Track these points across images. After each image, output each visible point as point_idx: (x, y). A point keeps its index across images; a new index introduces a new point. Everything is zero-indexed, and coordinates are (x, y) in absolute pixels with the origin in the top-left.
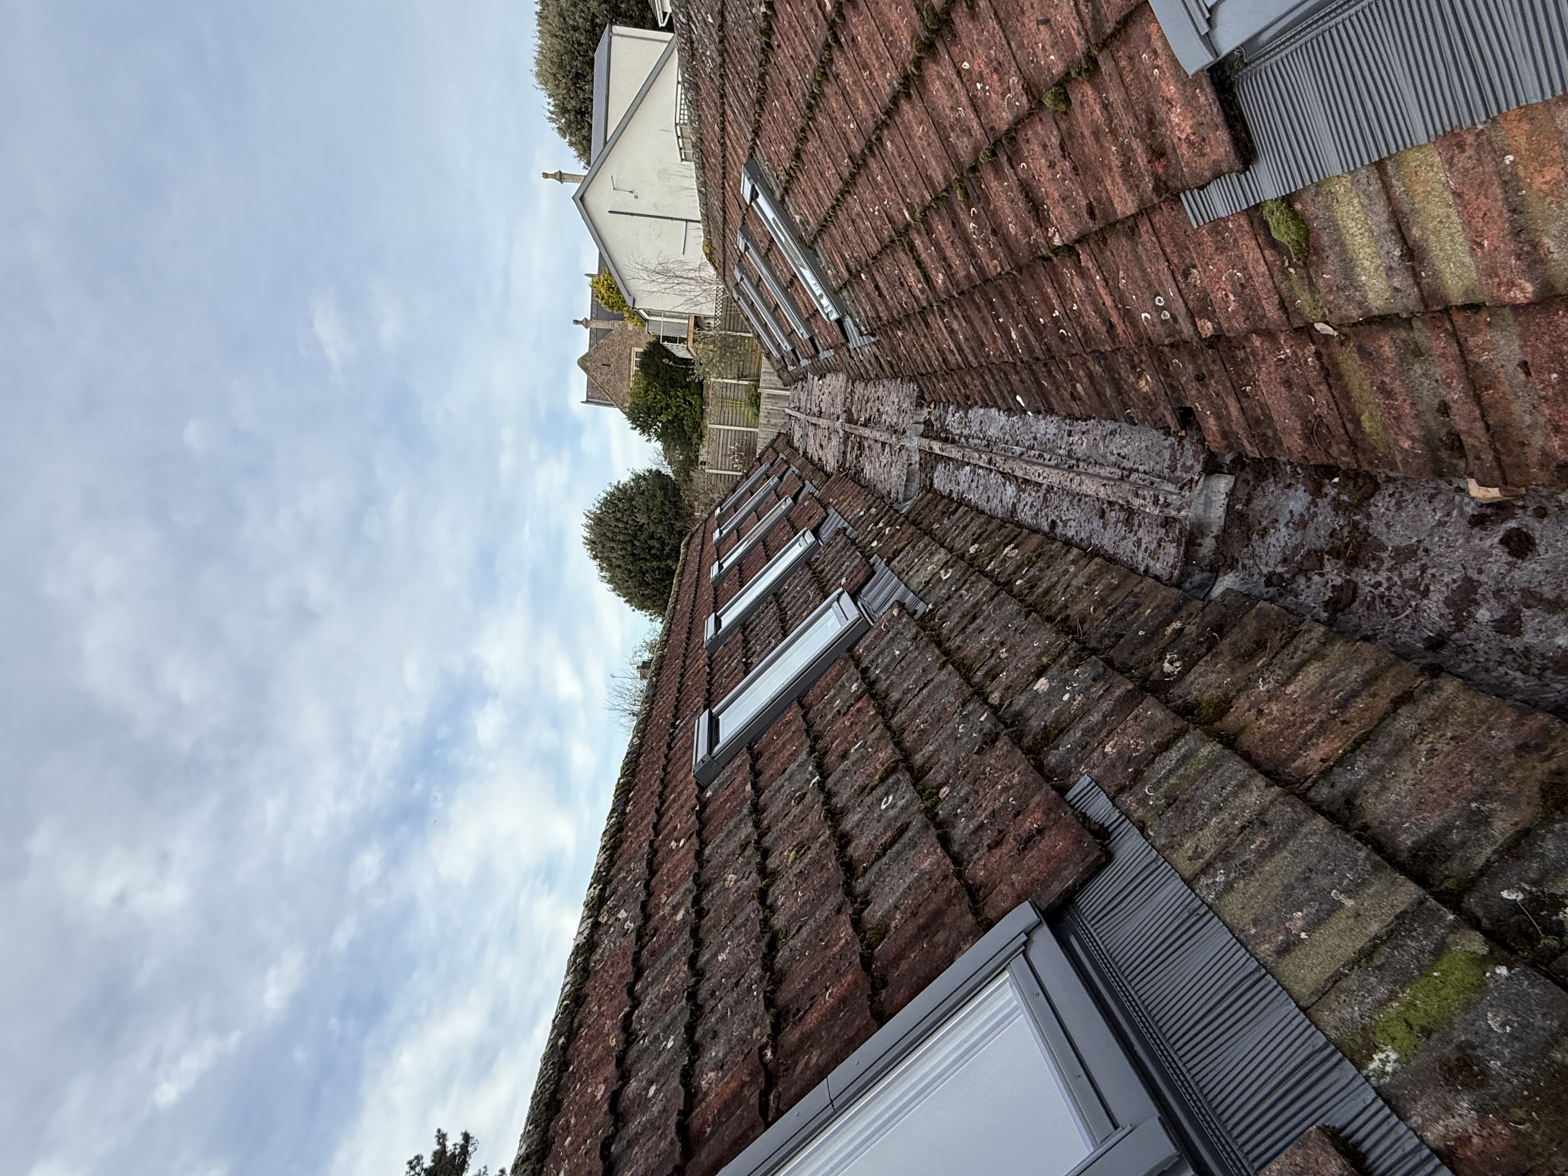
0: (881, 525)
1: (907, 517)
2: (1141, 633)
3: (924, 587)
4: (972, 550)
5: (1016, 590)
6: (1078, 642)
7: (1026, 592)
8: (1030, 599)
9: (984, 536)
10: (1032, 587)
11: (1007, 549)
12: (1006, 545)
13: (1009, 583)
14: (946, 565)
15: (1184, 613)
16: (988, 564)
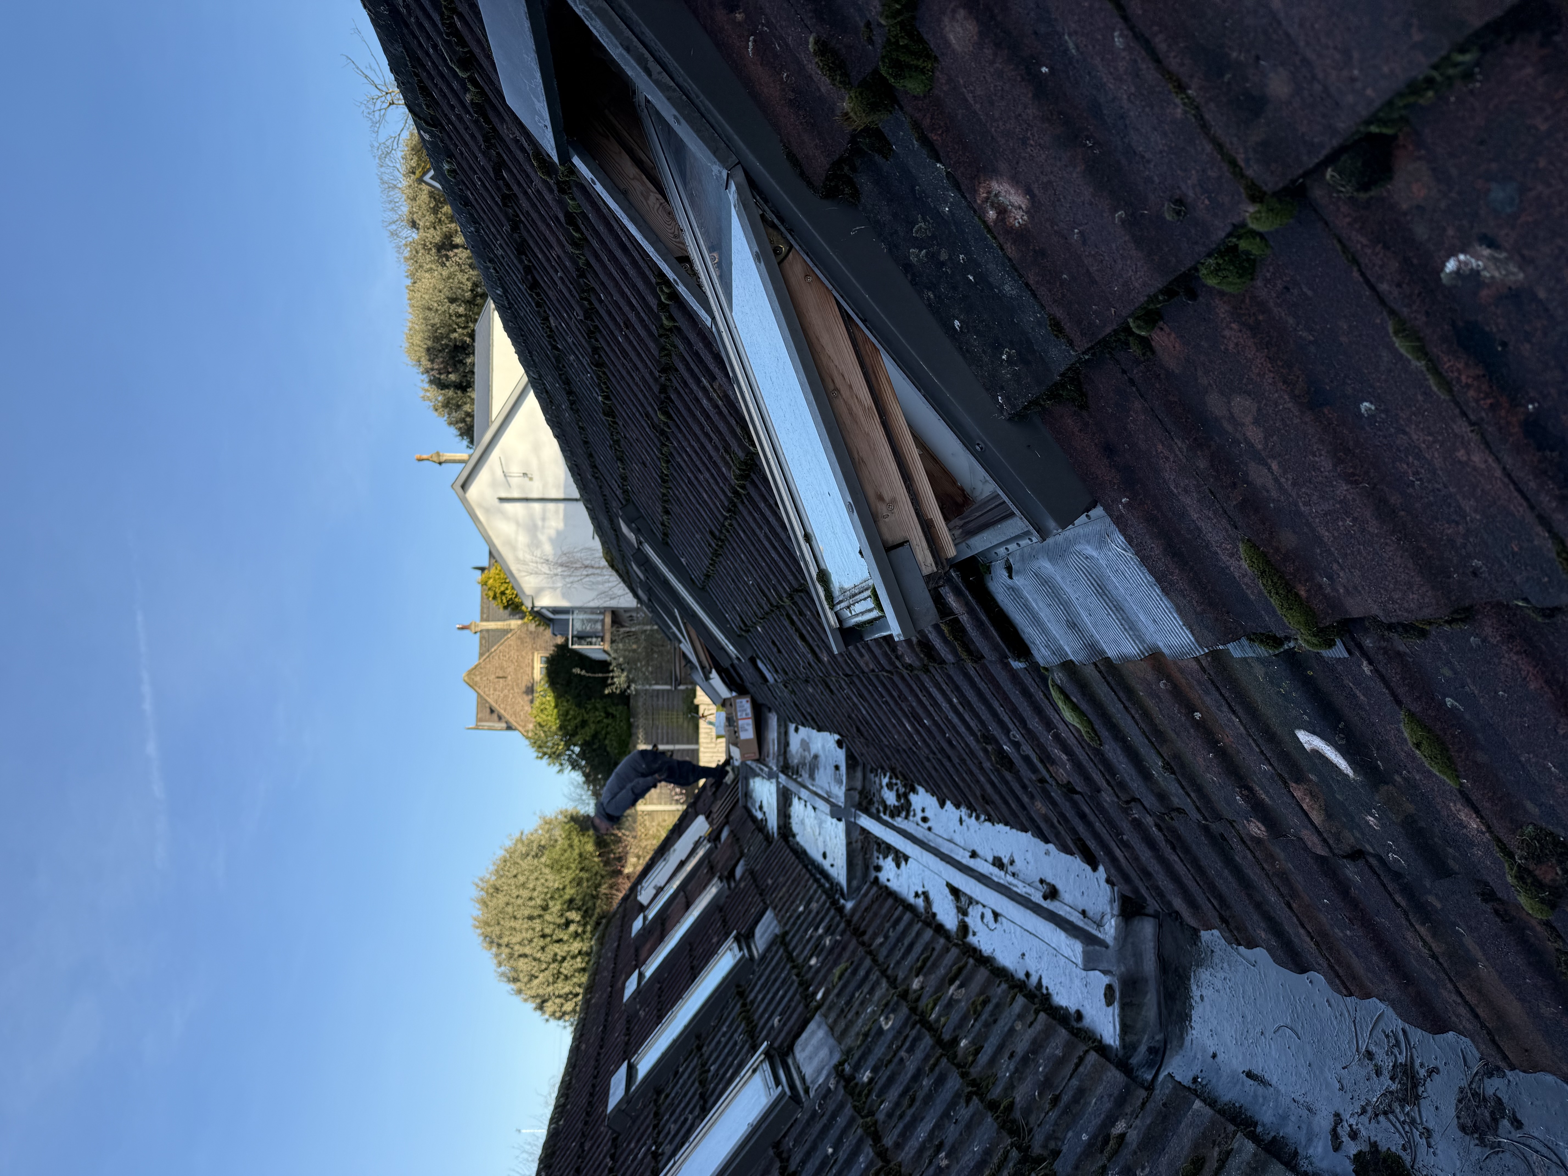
0: (820, 931)
1: (849, 923)
2: (1085, 1137)
3: (863, 1041)
4: (916, 984)
5: (960, 1054)
6: (1019, 1149)
7: (970, 1059)
8: (974, 1072)
9: (929, 964)
10: (977, 1052)
11: (952, 988)
12: (951, 982)
13: (955, 1041)
14: (887, 1008)
15: (1128, 1110)
16: (933, 1009)
